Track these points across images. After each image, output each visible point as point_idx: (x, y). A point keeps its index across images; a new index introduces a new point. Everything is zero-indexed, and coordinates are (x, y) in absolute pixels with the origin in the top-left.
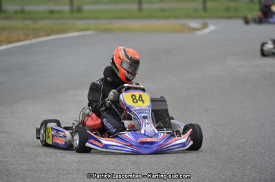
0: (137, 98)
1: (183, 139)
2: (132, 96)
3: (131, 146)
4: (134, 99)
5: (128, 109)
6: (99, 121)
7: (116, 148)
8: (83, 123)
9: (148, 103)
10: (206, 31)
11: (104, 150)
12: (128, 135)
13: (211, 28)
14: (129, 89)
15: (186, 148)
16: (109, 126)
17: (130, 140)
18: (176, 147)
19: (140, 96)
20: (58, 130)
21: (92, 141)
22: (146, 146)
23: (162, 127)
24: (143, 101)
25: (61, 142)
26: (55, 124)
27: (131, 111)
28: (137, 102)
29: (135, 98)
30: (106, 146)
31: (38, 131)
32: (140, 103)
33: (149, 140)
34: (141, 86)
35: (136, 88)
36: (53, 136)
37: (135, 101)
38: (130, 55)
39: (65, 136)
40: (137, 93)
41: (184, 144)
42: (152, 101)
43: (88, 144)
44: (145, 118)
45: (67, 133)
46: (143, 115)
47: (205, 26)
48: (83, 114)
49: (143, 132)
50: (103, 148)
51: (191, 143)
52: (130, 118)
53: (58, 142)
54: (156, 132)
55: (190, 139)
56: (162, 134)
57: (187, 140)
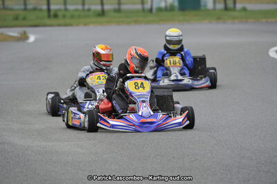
0: (139, 85)
1: (179, 119)
2: (135, 83)
3: (134, 125)
4: (136, 86)
5: (131, 94)
6: (110, 105)
7: (121, 127)
8: (97, 107)
9: (148, 89)
11: (111, 129)
12: (132, 116)
14: (132, 77)
15: (182, 127)
17: (133, 120)
18: (173, 126)
19: (142, 83)
20: (75, 113)
21: (102, 122)
22: (147, 125)
23: (158, 110)
24: (144, 88)
25: (77, 123)
26: (76, 108)
27: (132, 96)
28: (139, 88)
30: (113, 126)
31: (64, 115)
32: (141, 89)
33: (149, 120)
36: (72, 118)
38: (139, 52)
39: (80, 118)
40: (139, 81)
41: (180, 124)
43: (98, 125)
44: (143, 102)
45: (82, 116)
46: (142, 99)
49: (140, 114)
50: (110, 127)
51: (188, 122)
53: (75, 123)
54: (152, 113)
55: (186, 119)
56: (161, 115)
57: (183, 120)
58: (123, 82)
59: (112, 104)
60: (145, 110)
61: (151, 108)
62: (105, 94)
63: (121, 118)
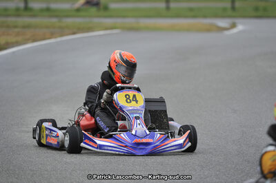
0: (131, 98)
1: (181, 140)
2: (126, 95)
3: (126, 146)
4: (127, 99)
5: (121, 109)
6: (93, 121)
7: (111, 148)
8: (78, 123)
9: (141, 103)
10: (235, 31)
11: (99, 150)
12: (123, 135)
13: (240, 28)
14: (122, 88)
15: (183, 150)
16: (102, 124)
17: (125, 141)
18: (172, 148)
19: (134, 96)
20: (51, 130)
21: (86, 141)
22: (142, 147)
23: (154, 129)
24: (137, 102)
26: (51, 124)
27: (123, 111)
28: (130, 102)
29: (129, 98)
30: (100, 147)
31: (34, 131)
32: (134, 103)
33: (144, 141)
34: (135, 86)
35: (130, 88)
36: (47, 135)
37: (129, 101)
38: (125, 58)
39: (57, 136)
40: (131, 93)
41: (181, 146)
42: (147, 101)
43: (82, 145)
44: (137, 118)
45: (60, 133)
46: (135, 115)
47: (234, 26)
48: (79, 113)
49: (133, 132)
50: (97, 148)
51: (190, 144)
52: (124, 119)
53: (51, 142)
54: (148, 132)
55: (188, 140)
56: (158, 135)
57: (185, 141)
58: (112, 94)
59: (96, 121)
60: (139, 128)
61: (147, 126)
62: (87, 108)
63: (111, 137)
